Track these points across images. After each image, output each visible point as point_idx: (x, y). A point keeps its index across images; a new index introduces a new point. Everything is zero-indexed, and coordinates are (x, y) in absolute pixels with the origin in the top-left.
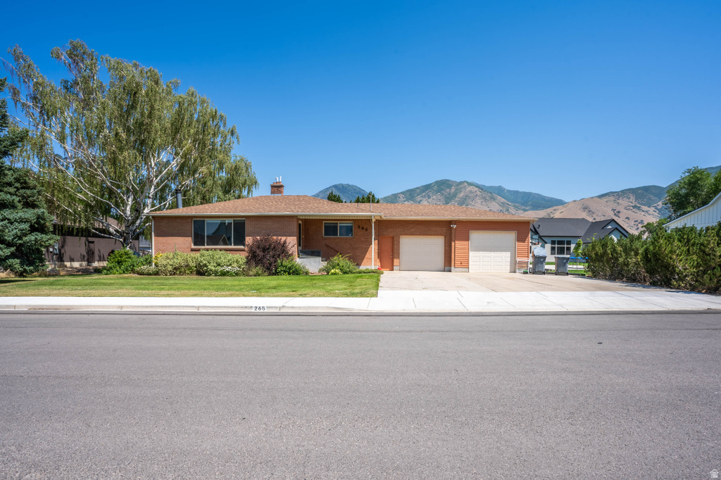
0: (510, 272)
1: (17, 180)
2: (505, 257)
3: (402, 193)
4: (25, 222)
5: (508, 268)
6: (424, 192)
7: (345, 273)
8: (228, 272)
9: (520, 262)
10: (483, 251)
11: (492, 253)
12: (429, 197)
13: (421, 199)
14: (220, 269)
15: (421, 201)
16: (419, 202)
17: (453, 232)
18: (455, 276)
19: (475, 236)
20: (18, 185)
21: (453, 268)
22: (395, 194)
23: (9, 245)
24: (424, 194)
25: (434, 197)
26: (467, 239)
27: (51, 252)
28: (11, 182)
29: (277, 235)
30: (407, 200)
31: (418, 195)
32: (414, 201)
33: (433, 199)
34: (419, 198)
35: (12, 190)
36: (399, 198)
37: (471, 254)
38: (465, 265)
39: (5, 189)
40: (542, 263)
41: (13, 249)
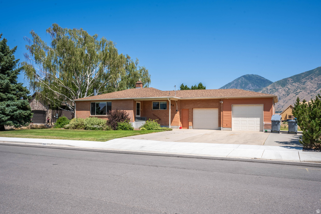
0: (260, 131)
1: (17, 88)
2: (257, 121)
3: (291, 77)
4: (15, 106)
5: (259, 128)
6: (307, 75)
7: (149, 129)
8: (96, 128)
9: (266, 125)
10: (241, 117)
11: (248, 118)
12: (312, 79)
13: (306, 80)
14: (92, 126)
15: (305, 82)
16: (304, 83)
17: (222, 106)
18: (224, 132)
19: (236, 108)
20: (17, 90)
21: (222, 128)
22: (285, 79)
23: (7, 115)
24: (308, 77)
25: (316, 79)
26: (230, 110)
27: (55, 118)
28: (14, 89)
29: (124, 110)
30: (295, 82)
31: (303, 78)
32: (300, 82)
33: (315, 80)
34: (303, 80)
35: (15, 92)
36: (289, 81)
37: (233, 119)
38: (229, 126)
39: (12, 92)
40: (277, 125)
41: (9, 117)
